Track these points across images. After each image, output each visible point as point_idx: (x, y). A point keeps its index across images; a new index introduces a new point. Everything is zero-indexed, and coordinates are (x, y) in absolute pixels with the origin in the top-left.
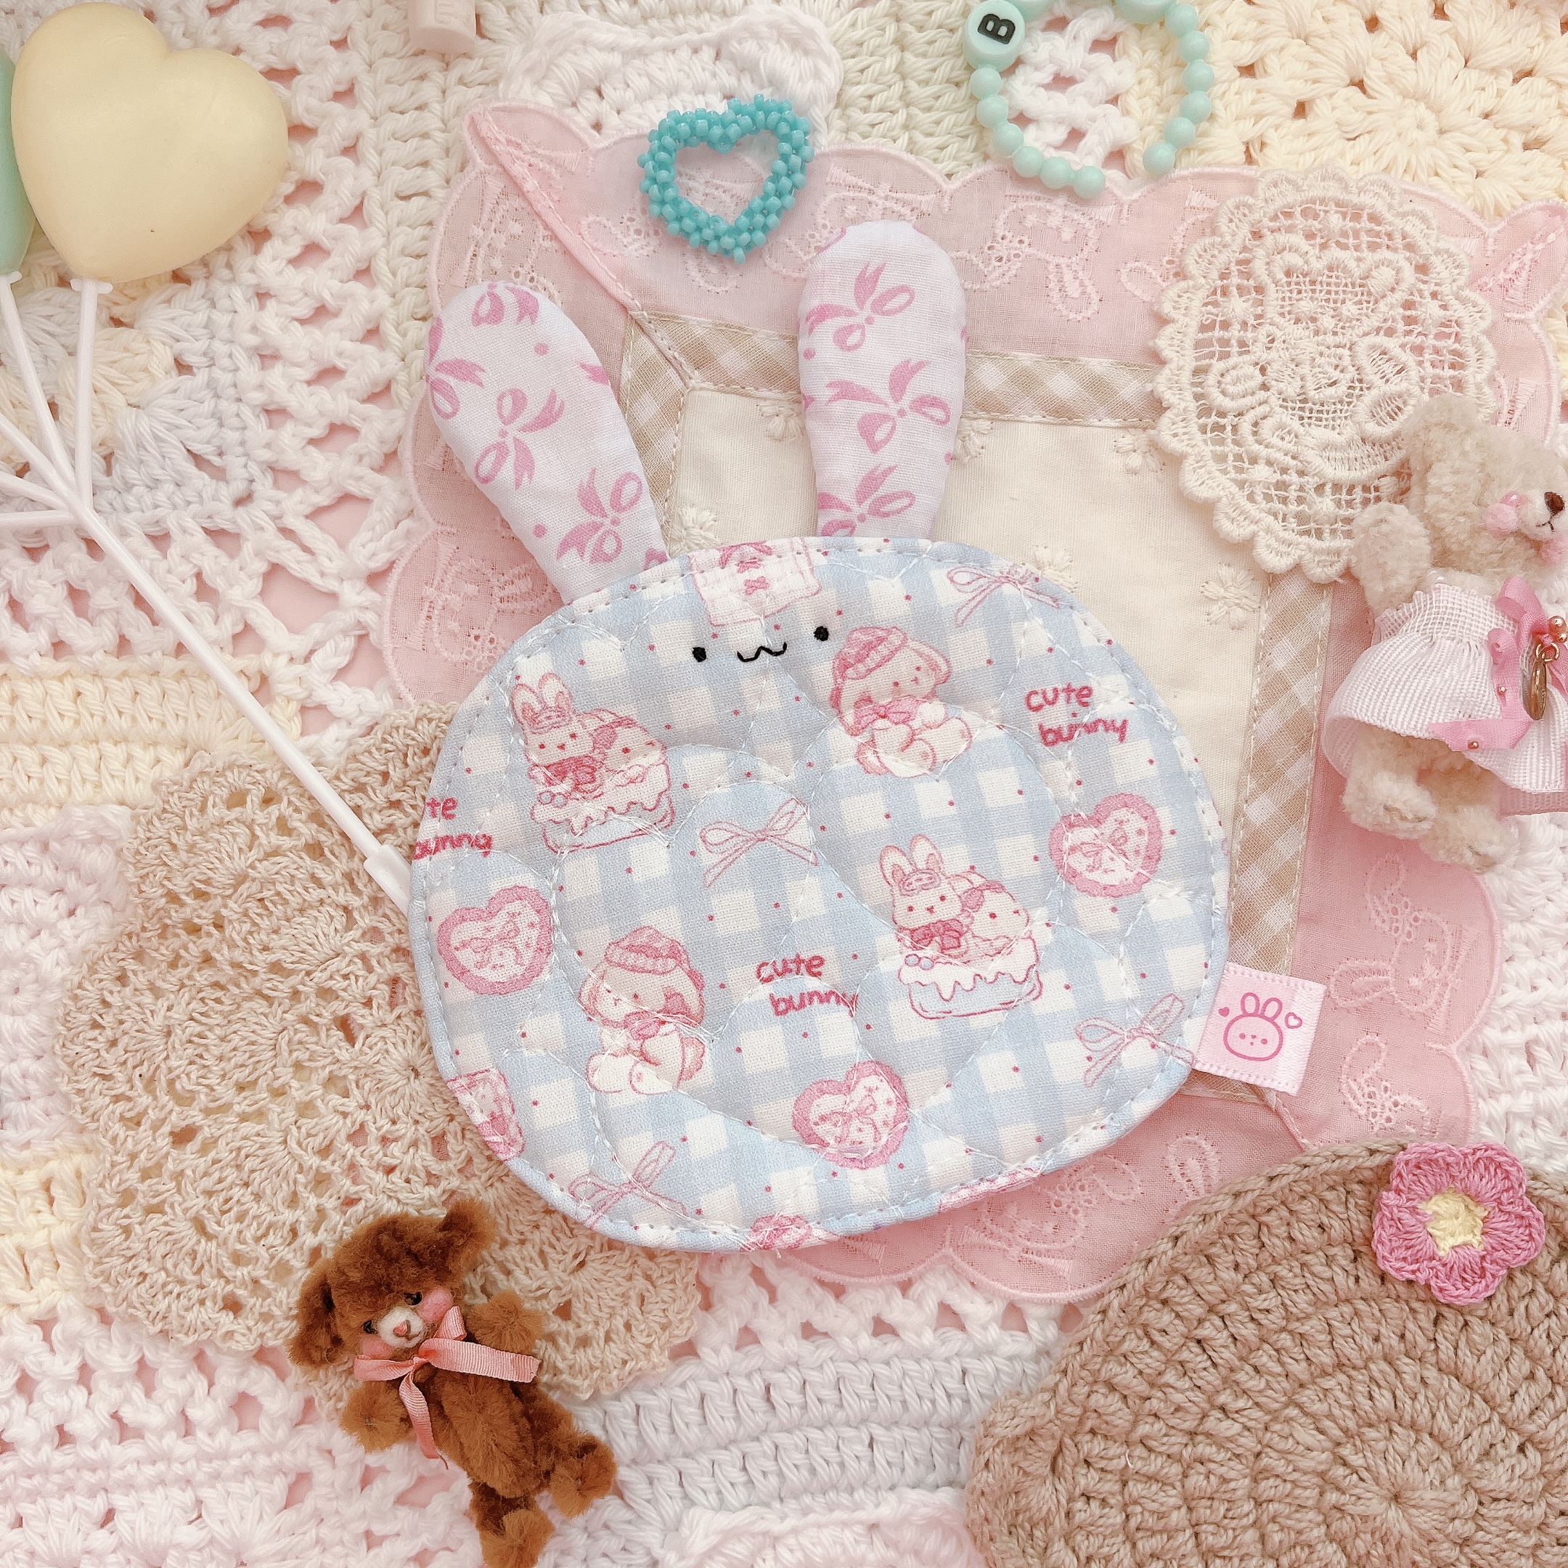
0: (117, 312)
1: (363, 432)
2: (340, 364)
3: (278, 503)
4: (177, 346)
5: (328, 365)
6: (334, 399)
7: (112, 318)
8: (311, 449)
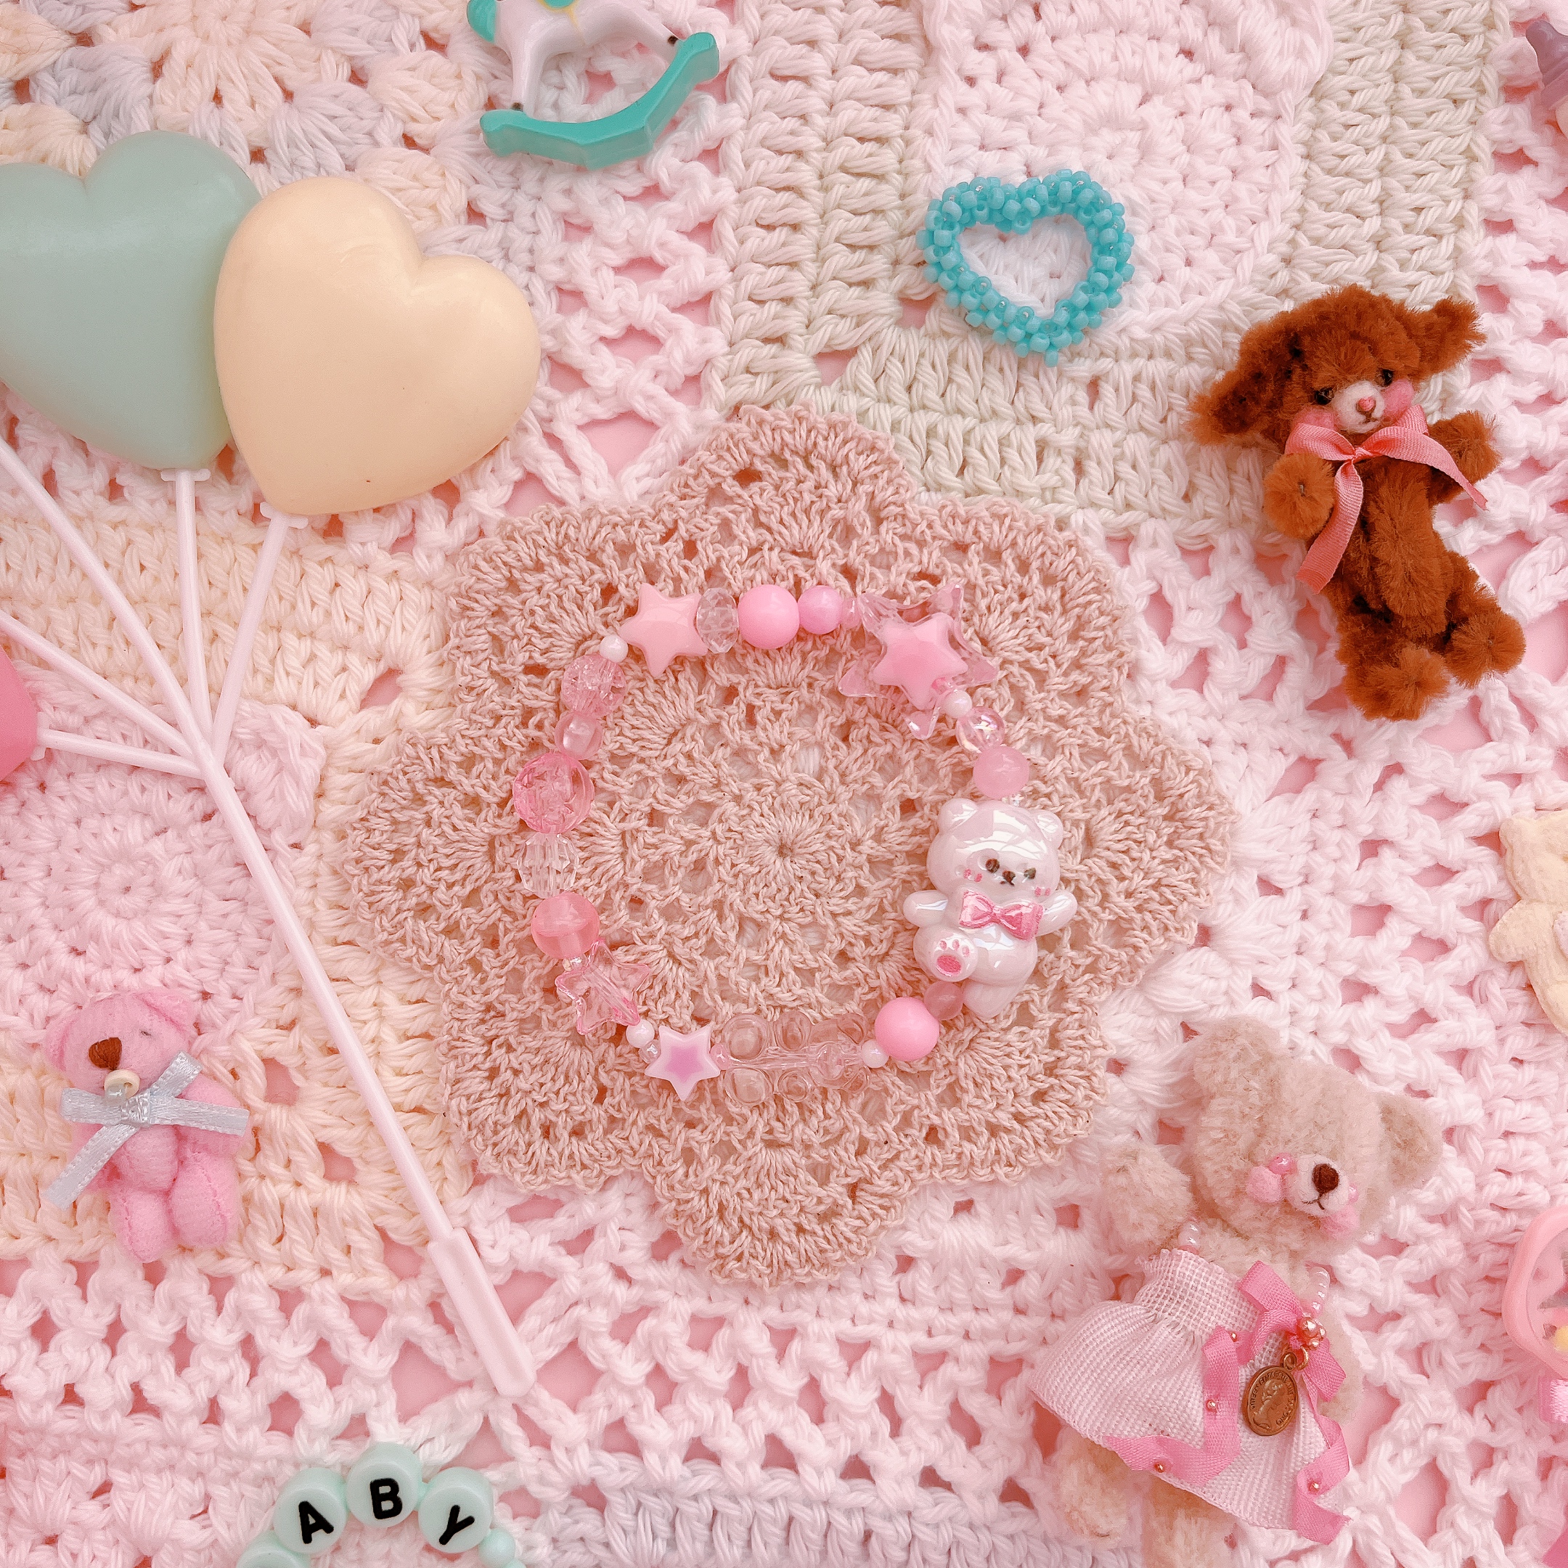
0: (414, 129)
1: (668, 344)
2: (659, 257)
3: (550, 403)
4: (476, 190)
5: (644, 254)
6: (641, 298)
7: (405, 136)
8: (604, 350)
